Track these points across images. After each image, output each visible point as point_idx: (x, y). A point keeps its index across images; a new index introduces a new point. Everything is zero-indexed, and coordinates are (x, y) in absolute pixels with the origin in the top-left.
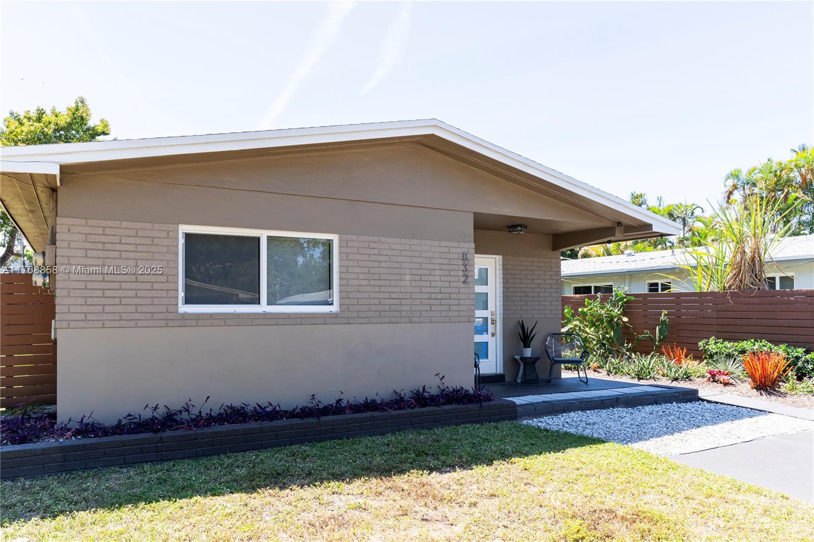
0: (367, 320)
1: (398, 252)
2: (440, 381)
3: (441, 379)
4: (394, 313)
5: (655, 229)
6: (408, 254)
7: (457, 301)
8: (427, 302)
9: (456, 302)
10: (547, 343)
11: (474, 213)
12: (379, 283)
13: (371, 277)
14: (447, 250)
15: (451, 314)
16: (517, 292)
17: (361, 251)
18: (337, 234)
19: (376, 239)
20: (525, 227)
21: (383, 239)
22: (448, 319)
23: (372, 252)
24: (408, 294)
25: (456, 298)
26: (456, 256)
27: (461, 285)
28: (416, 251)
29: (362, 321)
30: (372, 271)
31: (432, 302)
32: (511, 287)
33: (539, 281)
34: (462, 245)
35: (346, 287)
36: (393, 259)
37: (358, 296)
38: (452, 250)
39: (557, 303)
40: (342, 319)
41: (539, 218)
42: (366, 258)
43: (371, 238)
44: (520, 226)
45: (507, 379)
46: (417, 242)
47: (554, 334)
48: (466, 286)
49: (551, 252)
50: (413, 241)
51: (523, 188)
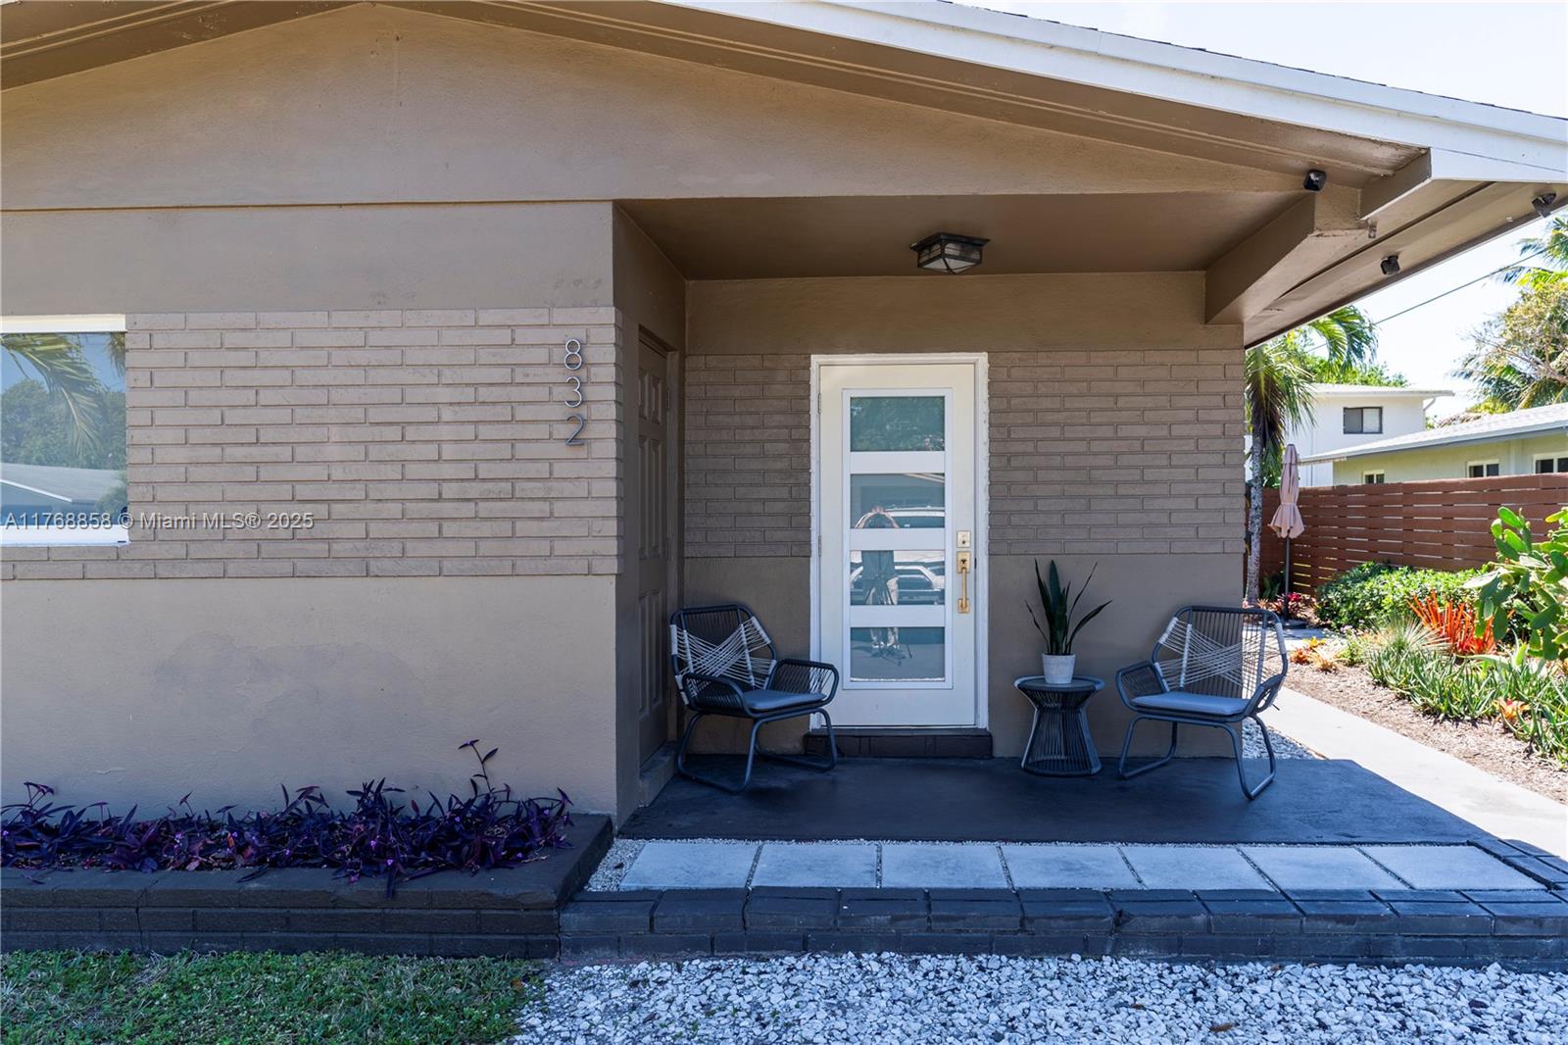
0: (218, 568)
1: (324, 353)
2: (478, 769)
3: (482, 763)
4: (310, 546)
5: (1447, 167)
6: (360, 357)
7: (546, 506)
8: (426, 509)
9: (539, 508)
10: (1162, 640)
11: (614, 201)
12: (256, 453)
13: (230, 436)
14: (504, 337)
15: (517, 548)
16: (1047, 468)
17: (196, 358)
18: (122, 313)
19: (247, 319)
20: (970, 243)
21: (269, 318)
22: (508, 563)
23: (232, 358)
24: (358, 486)
25: (541, 495)
26: (541, 355)
27: (562, 450)
28: (388, 347)
29: (202, 569)
30: (232, 417)
31: (447, 509)
32: (1025, 454)
33: (1142, 431)
34: (560, 316)
35: (147, 469)
36: (303, 376)
37: (188, 496)
38: (522, 336)
39: (1222, 502)
40: (138, 565)
41: (908, 193)
42: (213, 378)
43: (231, 318)
44: (953, 238)
45: (1001, 749)
46: (386, 317)
47: (1196, 609)
48: (582, 453)
49: (1201, 326)
50: (375, 318)
51: (822, 92)
